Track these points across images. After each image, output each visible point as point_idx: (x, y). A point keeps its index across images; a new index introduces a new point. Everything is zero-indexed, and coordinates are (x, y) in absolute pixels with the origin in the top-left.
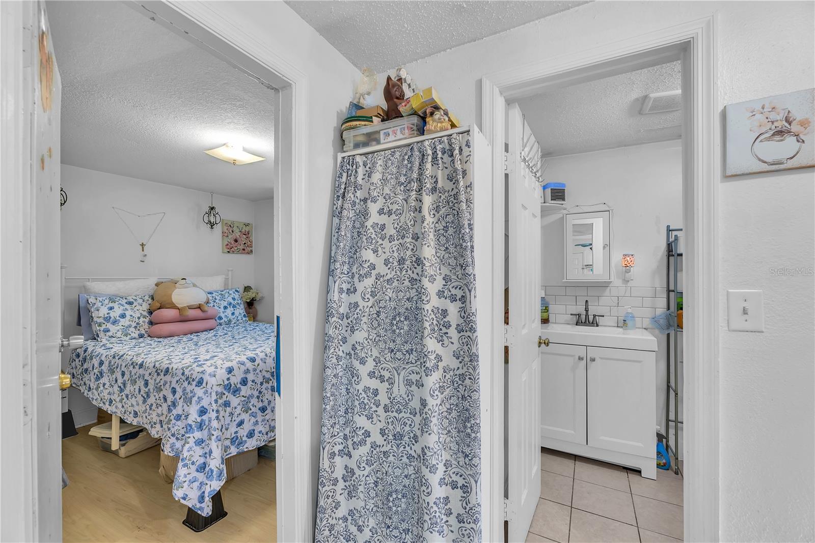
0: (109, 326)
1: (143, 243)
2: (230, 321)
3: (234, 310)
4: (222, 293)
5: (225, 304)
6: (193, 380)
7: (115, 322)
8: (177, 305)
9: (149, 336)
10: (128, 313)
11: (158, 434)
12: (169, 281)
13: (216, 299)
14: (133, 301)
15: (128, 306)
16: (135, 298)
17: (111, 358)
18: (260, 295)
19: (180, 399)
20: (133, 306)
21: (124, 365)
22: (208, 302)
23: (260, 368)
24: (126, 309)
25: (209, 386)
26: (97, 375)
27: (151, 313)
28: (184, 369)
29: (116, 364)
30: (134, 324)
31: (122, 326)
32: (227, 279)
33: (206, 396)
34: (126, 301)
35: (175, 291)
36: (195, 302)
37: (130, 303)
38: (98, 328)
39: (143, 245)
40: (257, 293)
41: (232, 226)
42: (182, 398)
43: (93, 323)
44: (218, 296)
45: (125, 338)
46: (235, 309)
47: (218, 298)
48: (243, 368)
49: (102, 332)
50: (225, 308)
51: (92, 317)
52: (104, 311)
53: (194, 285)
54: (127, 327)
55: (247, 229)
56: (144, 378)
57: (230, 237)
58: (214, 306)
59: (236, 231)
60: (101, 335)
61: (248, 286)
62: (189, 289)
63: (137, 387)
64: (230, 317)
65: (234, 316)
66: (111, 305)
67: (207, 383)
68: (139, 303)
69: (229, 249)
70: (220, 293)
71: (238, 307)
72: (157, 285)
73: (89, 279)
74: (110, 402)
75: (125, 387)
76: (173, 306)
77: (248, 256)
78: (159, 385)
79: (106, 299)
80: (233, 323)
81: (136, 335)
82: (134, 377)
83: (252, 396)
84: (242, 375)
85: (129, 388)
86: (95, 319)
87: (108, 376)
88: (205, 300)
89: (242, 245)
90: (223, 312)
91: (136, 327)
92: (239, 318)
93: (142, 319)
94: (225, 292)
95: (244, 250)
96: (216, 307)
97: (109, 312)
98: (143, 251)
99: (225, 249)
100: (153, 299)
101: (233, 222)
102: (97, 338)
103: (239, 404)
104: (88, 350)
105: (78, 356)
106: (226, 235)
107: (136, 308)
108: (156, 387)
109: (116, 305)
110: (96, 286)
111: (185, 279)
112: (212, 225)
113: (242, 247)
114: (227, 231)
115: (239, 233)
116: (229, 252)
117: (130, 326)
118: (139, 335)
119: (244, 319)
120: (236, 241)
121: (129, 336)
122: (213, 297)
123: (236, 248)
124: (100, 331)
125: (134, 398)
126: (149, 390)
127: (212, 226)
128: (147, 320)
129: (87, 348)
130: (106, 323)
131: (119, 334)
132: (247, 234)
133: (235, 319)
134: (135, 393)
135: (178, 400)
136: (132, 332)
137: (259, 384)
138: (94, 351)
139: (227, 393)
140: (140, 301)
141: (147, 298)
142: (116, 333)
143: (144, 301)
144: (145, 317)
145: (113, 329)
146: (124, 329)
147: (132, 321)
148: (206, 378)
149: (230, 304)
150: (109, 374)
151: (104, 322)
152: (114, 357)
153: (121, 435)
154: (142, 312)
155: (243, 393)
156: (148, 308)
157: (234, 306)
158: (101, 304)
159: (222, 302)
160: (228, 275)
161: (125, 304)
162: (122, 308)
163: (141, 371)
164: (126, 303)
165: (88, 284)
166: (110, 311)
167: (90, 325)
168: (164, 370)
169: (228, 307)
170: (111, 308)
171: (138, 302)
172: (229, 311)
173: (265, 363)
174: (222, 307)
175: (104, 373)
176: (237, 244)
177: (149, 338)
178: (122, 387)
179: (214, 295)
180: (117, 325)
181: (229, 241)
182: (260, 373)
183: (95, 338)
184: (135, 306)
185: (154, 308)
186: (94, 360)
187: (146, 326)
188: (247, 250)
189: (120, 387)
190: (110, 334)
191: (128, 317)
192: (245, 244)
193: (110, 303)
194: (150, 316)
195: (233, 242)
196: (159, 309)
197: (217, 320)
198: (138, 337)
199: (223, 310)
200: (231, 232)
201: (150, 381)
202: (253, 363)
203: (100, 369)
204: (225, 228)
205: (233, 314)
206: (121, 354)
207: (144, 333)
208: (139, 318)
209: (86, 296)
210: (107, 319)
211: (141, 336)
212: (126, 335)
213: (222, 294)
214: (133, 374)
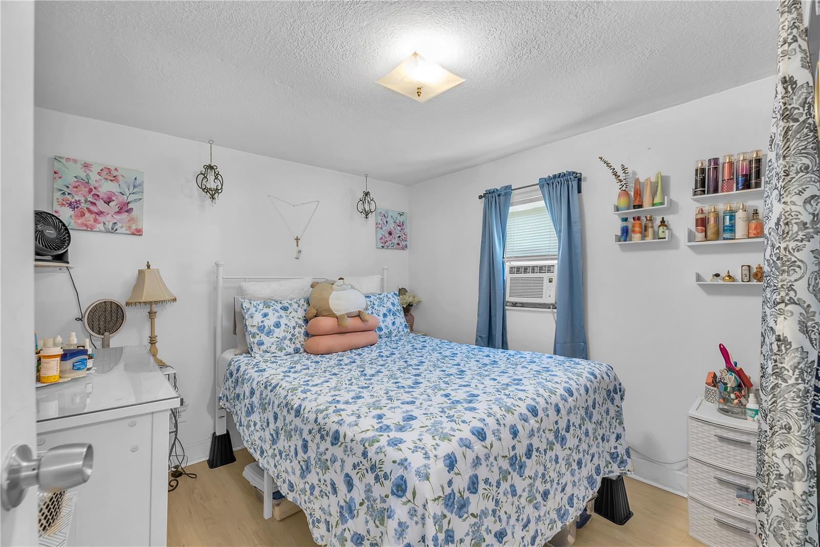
0: (264, 338)
1: (297, 237)
2: (390, 333)
3: (395, 319)
4: (380, 296)
5: (384, 310)
6: (386, 477)
7: (269, 333)
8: (335, 313)
9: (305, 351)
10: (283, 321)
11: (322, 540)
12: (324, 282)
13: (374, 304)
14: (288, 306)
15: (282, 313)
16: (290, 302)
17: (262, 387)
18: (416, 300)
19: (361, 504)
20: (288, 312)
21: (276, 403)
22: (367, 309)
23: (494, 452)
24: (281, 317)
25: (419, 501)
26: (248, 408)
27: (306, 321)
28: (367, 445)
29: (268, 398)
30: (289, 336)
31: (277, 337)
32: (382, 280)
33: (414, 522)
34: (280, 306)
35: (332, 294)
36: (354, 309)
37: (285, 309)
38: (252, 340)
39: (297, 239)
40: (414, 297)
41: (386, 216)
42: (365, 505)
43: (246, 333)
44: (376, 300)
45: (279, 352)
46: (395, 317)
47: (376, 303)
48: (471, 455)
49: (255, 345)
50: (385, 315)
51: (246, 325)
52: (258, 318)
53: (352, 287)
54: (282, 340)
55: (401, 219)
56: (301, 435)
57: (384, 228)
58: (372, 313)
59: (391, 221)
60: (255, 348)
61: (402, 288)
62: (347, 291)
63: (292, 444)
64: (391, 327)
65: (395, 326)
66: (266, 310)
67: (414, 494)
68: (294, 309)
69: (384, 244)
70: (378, 296)
71: (398, 314)
72: (312, 286)
73: (245, 279)
74: (261, 452)
75: (278, 437)
76: (331, 314)
77: (402, 251)
78: (324, 457)
79: (261, 303)
80: (393, 335)
81: (291, 350)
82: (289, 427)
83: (484, 513)
84: (470, 470)
85: (282, 443)
86: (249, 328)
87: (260, 413)
88: (364, 306)
89: (396, 238)
90: (383, 322)
91: (291, 339)
92: (401, 329)
93: (297, 329)
94: (383, 295)
95: (398, 244)
96: (375, 315)
97: (263, 319)
98: (297, 246)
99: (379, 243)
100: (308, 303)
101: (387, 211)
102: (251, 352)
103: (468, 534)
104: (241, 369)
105: (231, 375)
106: (380, 226)
107: (292, 315)
108: (320, 460)
109: (270, 311)
110: (253, 288)
111: (343, 279)
112: (366, 213)
113: (396, 241)
114: (381, 222)
115: (393, 225)
116: (382, 247)
117: (285, 338)
118: (294, 350)
119: (406, 330)
120: (390, 233)
121: (284, 352)
122: (371, 302)
123: (390, 243)
124: (254, 343)
125: (288, 461)
126: (309, 458)
127: (366, 215)
128: (303, 331)
129: (240, 366)
130: (260, 334)
131: (273, 349)
132: (401, 225)
133: (396, 330)
134: (290, 454)
135: (358, 507)
136: (287, 346)
137: (495, 484)
138: (246, 372)
139: (448, 514)
140: (295, 306)
141: (302, 302)
142: (270, 347)
143: (299, 306)
144: (300, 327)
145: (267, 341)
146: (278, 341)
147: (287, 332)
148: (413, 481)
149: (390, 311)
150: (260, 411)
151: (258, 332)
152: (266, 387)
153: (274, 491)
154: (297, 320)
155: (472, 509)
156: (304, 315)
157: (394, 314)
158: (255, 309)
159: (381, 308)
160: (382, 275)
161: (280, 310)
162: (277, 314)
163: (298, 422)
164: (281, 308)
165: (244, 284)
166: (265, 318)
167: (245, 335)
168: (331, 434)
169: (388, 314)
170: (265, 315)
171: (293, 307)
172: (390, 319)
173: (500, 440)
174: (381, 314)
175: (255, 407)
176: (391, 237)
177: (305, 354)
178: (274, 435)
179: (372, 299)
180: (271, 336)
181: (384, 233)
182: (495, 463)
183: (248, 352)
184: (290, 313)
185: (310, 315)
186: (245, 385)
187: (302, 338)
188: (401, 245)
189: (272, 435)
190: (264, 347)
191: (283, 327)
192: (399, 237)
193: (265, 309)
194: (306, 326)
195: (387, 235)
196: (316, 316)
197: (377, 331)
198: (293, 352)
199: (383, 319)
200: (385, 223)
201: (310, 444)
202: (483, 443)
203: (251, 400)
204: (379, 218)
205: (394, 323)
206: (274, 382)
207: (300, 347)
208: (294, 328)
209: (240, 299)
210: (261, 329)
211: (297, 351)
212: (281, 350)
213: (380, 299)
214: (287, 421)
